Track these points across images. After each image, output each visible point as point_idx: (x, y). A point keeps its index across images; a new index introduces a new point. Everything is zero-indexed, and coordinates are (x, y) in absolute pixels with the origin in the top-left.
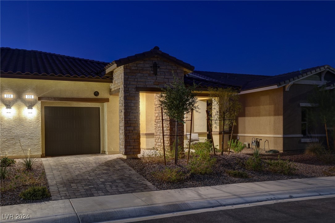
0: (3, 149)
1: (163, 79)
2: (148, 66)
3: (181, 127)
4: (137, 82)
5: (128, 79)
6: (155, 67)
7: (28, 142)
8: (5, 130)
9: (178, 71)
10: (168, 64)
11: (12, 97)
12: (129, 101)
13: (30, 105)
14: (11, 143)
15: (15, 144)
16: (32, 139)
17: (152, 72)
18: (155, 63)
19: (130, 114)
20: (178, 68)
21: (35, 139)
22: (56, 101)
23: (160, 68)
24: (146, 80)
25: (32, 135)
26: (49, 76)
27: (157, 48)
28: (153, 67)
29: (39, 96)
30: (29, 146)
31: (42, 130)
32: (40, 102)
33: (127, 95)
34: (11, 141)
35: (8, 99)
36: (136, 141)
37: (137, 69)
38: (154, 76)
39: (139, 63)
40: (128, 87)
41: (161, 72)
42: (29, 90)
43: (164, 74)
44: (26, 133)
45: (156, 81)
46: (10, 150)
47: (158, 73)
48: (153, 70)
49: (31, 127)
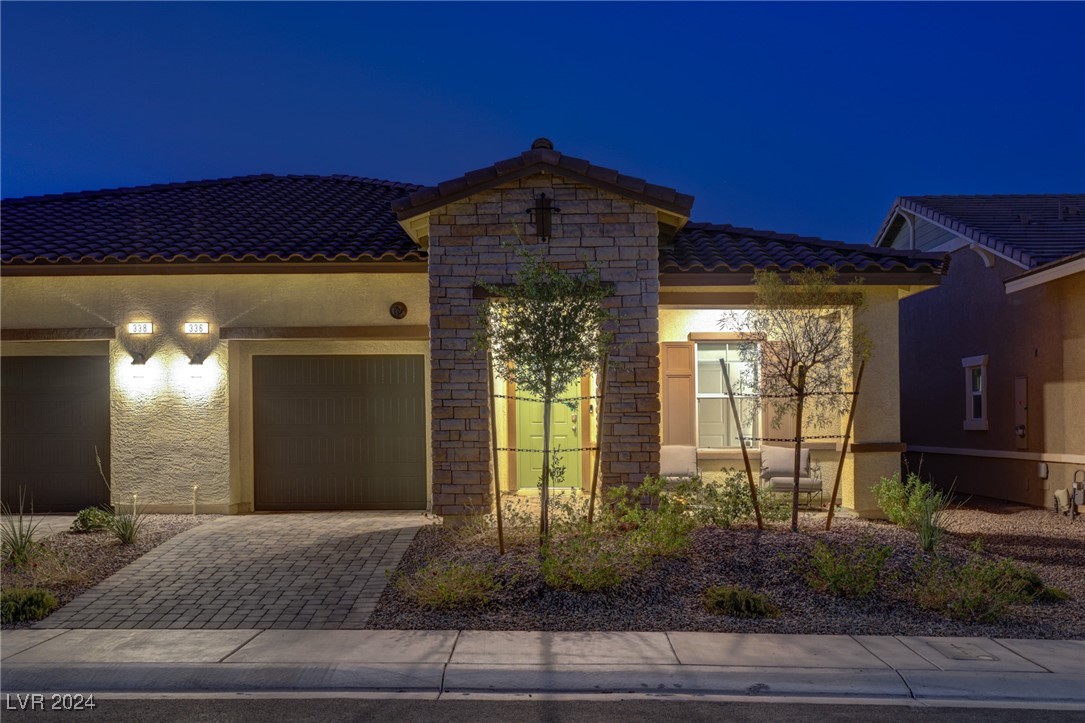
0: (126, 485)
1: (573, 251)
2: (514, 208)
3: (647, 420)
4: (477, 266)
5: (444, 257)
6: (543, 210)
7: (192, 465)
8: (130, 428)
9: (633, 218)
10: (593, 196)
11: (149, 330)
12: (447, 334)
13: (198, 353)
14: (146, 466)
15: (157, 469)
16: (201, 456)
17: (532, 230)
18: (543, 195)
19: (450, 379)
20: (632, 206)
21: (211, 456)
22: (271, 337)
23: (561, 212)
24: (509, 260)
25: (203, 444)
26: (241, 262)
27: (543, 145)
28: (533, 211)
29: (223, 326)
30: (194, 477)
31: (230, 429)
32: (225, 343)
33: (439, 312)
34: (148, 461)
35: (139, 336)
36: (473, 467)
37: (475, 222)
38: (540, 241)
39: (484, 203)
40: (443, 285)
41: (565, 228)
42: (197, 308)
43: (578, 234)
44: (188, 437)
45: (548, 259)
46: (144, 487)
47: (553, 233)
48: (534, 220)
49: (201, 421)
